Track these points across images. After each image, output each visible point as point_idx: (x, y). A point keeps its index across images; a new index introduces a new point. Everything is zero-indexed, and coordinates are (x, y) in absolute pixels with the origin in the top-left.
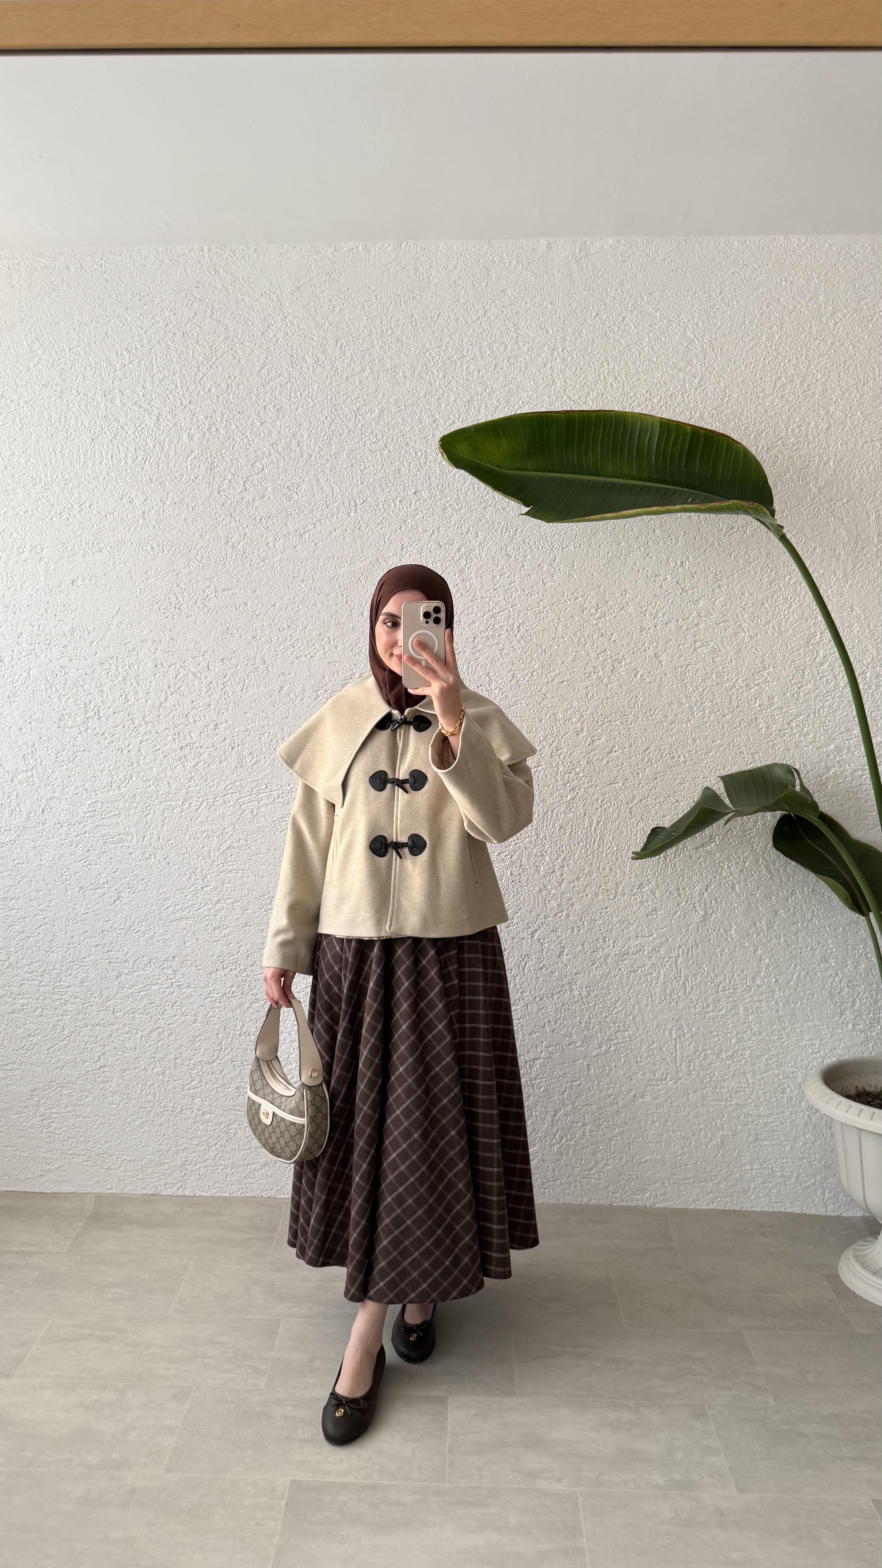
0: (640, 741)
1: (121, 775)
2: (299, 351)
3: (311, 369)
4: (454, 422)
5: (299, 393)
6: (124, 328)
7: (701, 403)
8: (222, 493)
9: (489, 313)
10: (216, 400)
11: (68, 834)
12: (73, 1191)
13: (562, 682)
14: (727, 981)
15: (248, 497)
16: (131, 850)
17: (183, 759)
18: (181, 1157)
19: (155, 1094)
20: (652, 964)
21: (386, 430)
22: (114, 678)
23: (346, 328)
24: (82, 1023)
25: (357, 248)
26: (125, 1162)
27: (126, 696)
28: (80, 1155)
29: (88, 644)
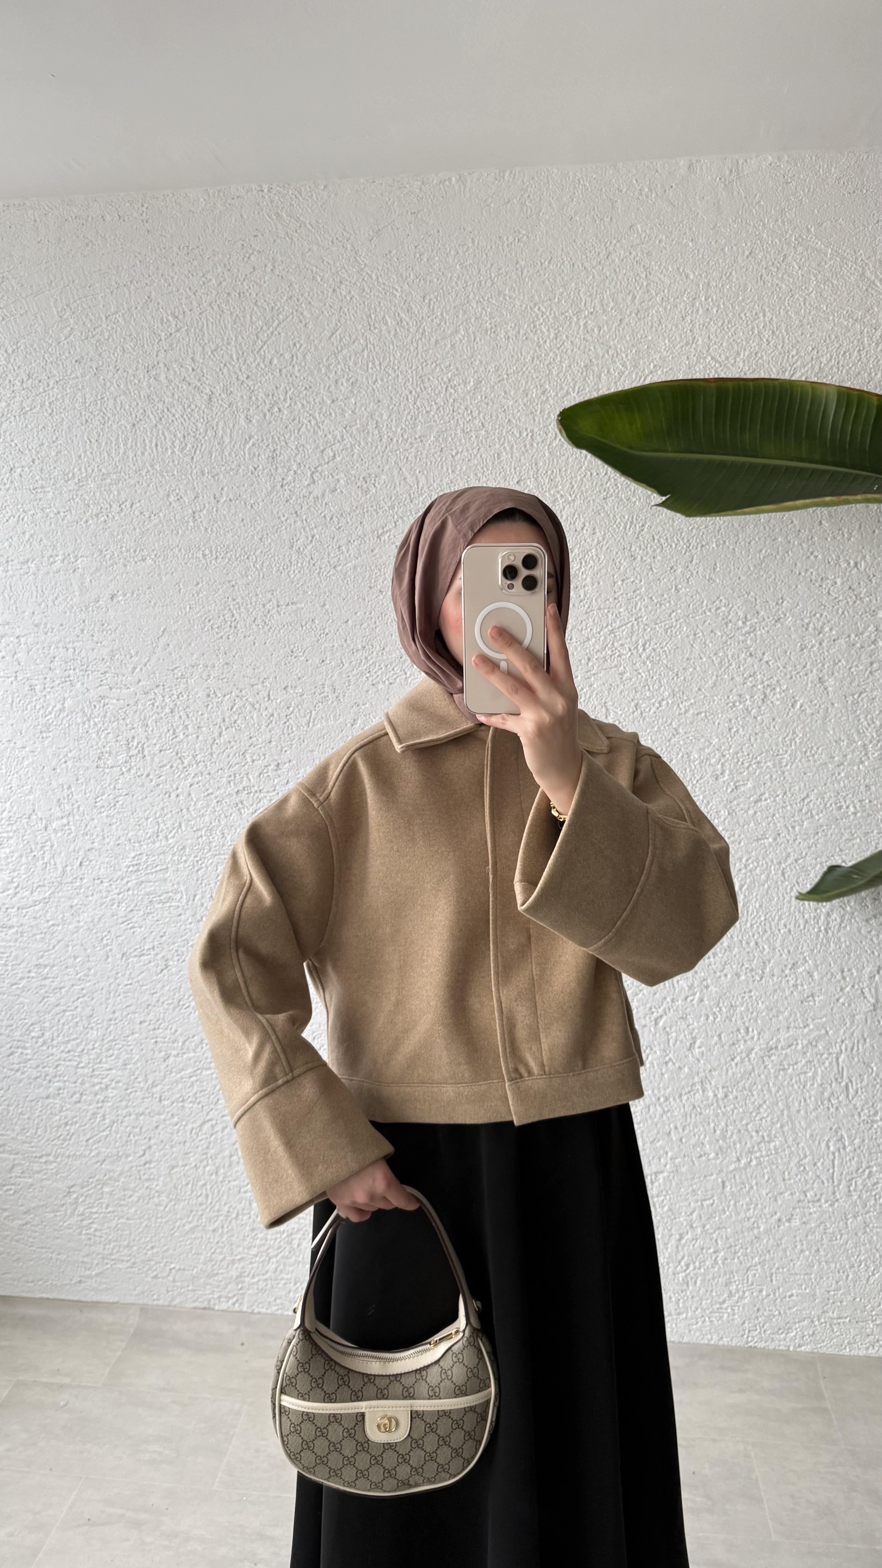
0: (797, 788)
1: (169, 824)
2: (378, 310)
3: (393, 333)
4: (568, 393)
5: (377, 363)
6: (170, 288)
8: (286, 487)
9: (613, 256)
10: (278, 374)
11: (109, 891)
12: (116, 1300)
13: (698, 714)
15: (317, 491)
16: (180, 911)
17: (240, 806)
18: (236, 1269)
19: (207, 1196)
20: (807, 1062)
21: (484, 405)
22: (160, 710)
23: (435, 280)
24: (125, 1112)
25: (450, 179)
26: (174, 1271)
27: (175, 730)
28: (123, 1261)
29: (130, 669)
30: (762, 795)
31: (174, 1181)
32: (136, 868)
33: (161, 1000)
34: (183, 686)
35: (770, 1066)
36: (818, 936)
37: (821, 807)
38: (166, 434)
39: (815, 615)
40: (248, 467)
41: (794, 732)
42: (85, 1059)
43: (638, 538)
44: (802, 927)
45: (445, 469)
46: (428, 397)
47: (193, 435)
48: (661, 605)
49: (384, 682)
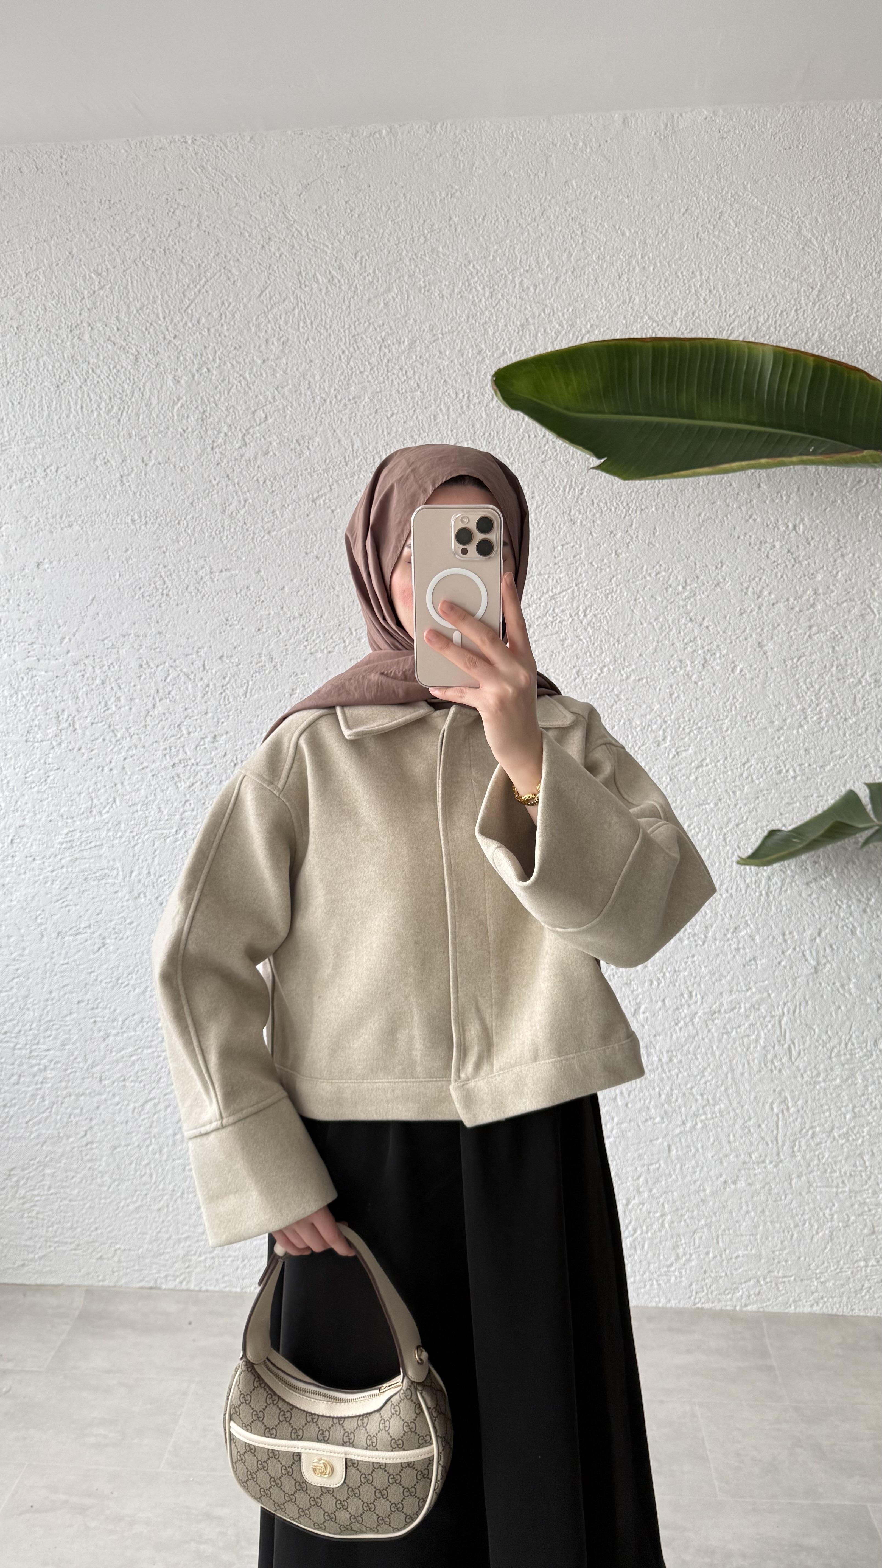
0: (738, 753)
1: (102, 799)
2: (309, 267)
3: (324, 291)
4: (504, 353)
5: (308, 322)
6: (92, 244)
7: (821, 322)
8: (217, 450)
9: (548, 213)
10: (206, 334)
11: (42, 869)
12: (61, 1282)
13: (639, 680)
14: (843, 1045)
15: (249, 453)
16: (116, 888)
17: (176, 779)
18: (183, 1247)
19: (151, 1175)
20: (750, 1025)
21: (419, 366)
22: (90, 681)
23: (367, 236)
24: (65, 1092)
25: (380, 132)
26: (118, 1252)
27: (106, 703)
28: (66, 1243)
29: (58, 640)
30: (703, 760)
31: (117, 1161)
32: (69, 844)
33: (99, 979)
34: (114, 656)
35: (713, 1030)
36: (759, 900)
37: (762, 771)
38: (92, 395)
39: (754, 579)
40: (176, 430)
41: (734, 697)
42: (22, 1040)
43: (577, 502)
44: (743, 892)
45: (380, 431)
46: (362, 357)
47: (119, 396)
48: (601, 570)
49: (322, 651)
